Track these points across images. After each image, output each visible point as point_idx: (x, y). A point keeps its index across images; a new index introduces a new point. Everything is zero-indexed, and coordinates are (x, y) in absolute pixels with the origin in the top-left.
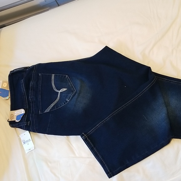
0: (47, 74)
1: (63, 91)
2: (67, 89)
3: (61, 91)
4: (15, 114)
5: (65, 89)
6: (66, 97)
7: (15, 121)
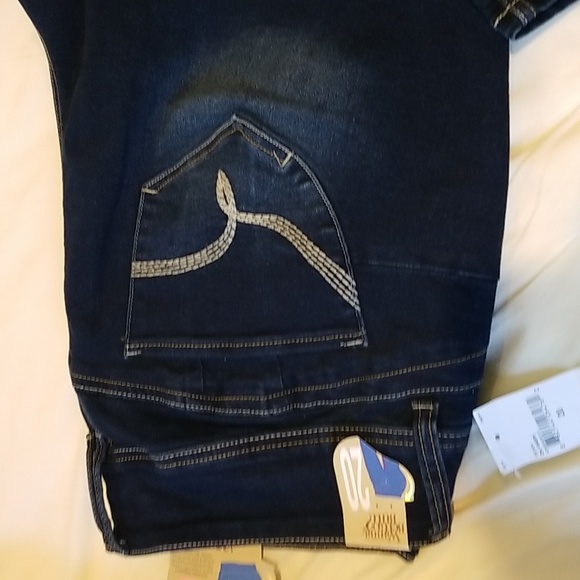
0: (130, 309)
1: (230, 194)
2: (221, 175)
3: (230, 208)
4: (367, 505)
5: (223, 184)
6: (269, 170)
7: (407, 505)
